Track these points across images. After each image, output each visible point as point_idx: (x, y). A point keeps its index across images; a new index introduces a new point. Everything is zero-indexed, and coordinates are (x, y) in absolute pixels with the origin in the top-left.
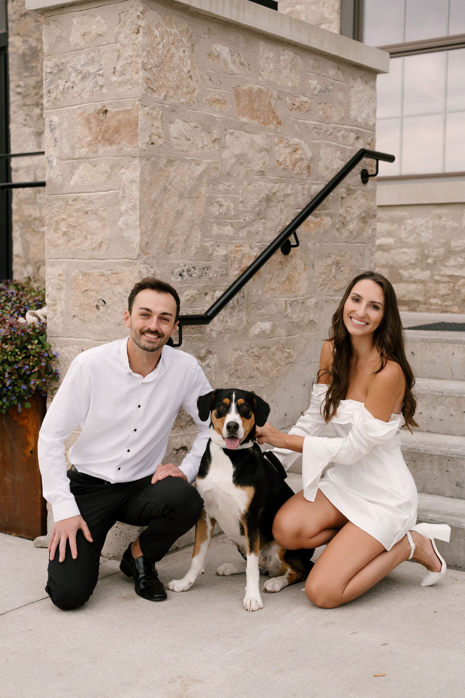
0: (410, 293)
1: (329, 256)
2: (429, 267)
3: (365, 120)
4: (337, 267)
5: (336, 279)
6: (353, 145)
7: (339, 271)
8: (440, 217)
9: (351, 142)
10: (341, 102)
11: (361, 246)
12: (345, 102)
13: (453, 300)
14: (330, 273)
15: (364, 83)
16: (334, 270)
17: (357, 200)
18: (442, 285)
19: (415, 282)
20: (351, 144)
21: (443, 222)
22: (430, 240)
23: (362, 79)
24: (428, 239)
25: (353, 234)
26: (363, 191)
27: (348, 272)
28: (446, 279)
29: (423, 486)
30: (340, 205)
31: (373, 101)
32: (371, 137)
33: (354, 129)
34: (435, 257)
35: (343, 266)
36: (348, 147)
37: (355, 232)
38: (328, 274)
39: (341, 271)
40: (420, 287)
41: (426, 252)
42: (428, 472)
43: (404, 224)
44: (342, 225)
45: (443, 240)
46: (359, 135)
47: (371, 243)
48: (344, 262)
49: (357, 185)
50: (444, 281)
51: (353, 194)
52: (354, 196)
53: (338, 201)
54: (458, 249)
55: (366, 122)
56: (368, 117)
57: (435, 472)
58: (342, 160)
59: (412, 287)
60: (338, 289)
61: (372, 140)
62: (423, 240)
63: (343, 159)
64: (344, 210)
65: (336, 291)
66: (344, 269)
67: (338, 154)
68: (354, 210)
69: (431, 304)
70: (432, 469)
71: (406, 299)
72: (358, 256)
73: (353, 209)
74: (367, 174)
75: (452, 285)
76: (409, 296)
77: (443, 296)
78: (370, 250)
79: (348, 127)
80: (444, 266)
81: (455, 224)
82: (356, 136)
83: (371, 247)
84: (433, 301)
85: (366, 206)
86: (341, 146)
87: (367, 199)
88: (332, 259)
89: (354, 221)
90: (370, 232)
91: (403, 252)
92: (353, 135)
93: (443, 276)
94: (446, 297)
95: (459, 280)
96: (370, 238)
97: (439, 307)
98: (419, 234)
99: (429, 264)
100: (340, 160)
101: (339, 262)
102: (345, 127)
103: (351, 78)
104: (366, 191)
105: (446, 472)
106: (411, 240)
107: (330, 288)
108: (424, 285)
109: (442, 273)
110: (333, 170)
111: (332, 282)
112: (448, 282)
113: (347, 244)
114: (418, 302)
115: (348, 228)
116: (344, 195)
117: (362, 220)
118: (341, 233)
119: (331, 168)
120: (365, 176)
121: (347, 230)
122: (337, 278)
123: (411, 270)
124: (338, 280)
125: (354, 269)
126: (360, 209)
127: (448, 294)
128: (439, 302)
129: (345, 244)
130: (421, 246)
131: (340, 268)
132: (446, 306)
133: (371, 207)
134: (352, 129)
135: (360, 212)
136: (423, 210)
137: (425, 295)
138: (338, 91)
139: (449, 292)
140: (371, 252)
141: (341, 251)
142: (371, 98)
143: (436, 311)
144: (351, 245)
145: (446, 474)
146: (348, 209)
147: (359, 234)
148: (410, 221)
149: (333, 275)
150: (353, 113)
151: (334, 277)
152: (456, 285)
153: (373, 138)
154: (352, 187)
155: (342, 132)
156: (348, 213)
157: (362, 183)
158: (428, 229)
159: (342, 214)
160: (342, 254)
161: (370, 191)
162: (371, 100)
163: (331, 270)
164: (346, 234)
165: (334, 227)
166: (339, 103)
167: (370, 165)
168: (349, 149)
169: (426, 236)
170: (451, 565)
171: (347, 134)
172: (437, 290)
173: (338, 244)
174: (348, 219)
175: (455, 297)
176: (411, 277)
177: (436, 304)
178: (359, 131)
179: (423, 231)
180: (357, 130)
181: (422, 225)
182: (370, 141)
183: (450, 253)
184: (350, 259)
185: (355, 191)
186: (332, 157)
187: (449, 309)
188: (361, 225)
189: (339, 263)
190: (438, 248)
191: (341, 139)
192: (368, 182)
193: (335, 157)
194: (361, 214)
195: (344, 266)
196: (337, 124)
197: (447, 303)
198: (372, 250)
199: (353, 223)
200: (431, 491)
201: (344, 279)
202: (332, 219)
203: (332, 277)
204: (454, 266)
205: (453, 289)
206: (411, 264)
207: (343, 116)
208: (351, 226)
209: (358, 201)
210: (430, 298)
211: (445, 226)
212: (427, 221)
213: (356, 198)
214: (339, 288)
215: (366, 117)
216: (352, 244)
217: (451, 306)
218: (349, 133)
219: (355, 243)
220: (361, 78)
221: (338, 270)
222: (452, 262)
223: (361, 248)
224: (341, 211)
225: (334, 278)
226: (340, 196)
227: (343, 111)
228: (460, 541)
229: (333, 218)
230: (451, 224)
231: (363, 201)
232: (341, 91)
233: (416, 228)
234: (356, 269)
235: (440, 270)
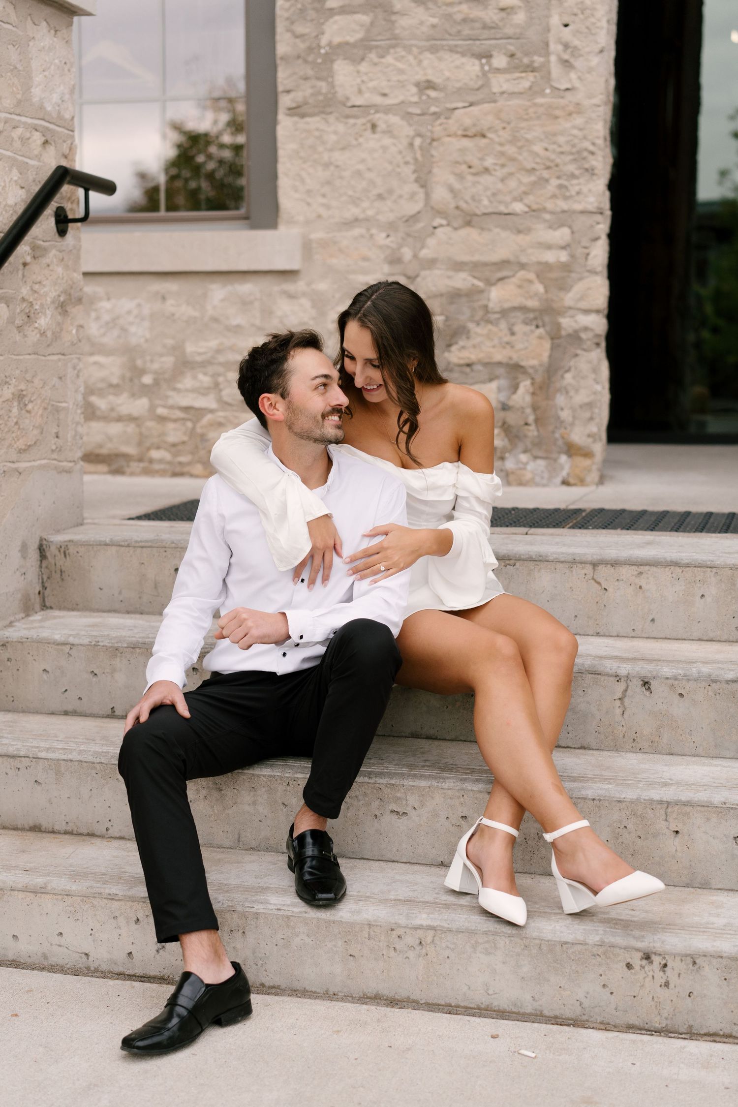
0: (110, 439)
1: (6, 383)
2: (146, 391)
3: (57, 108)
4: (19, 403)
5: (19, 428)
6: (38, 157)
7: (24, 412)
8: (164, 298)
9: (36, 152)
10: (16, 68)
11: (59, 360)
12: (21, 68)
13: (192, 453)
14: (9, 417)
15: (53, 32)
16: (15, 411)
17: (51, 268)
18: (171, 426)
19: (119, 419)
20: (36, 156)
21: (170, 306)
22: (147, 341)
23: (47, 22)
24: (142, 340)
25: (46, 336)
26: (60, 252)
27: (40, 412)
28: (179, 414)
29: (237, 836)
30: (22, 280)
31: (69, 70)
32: (69, 142)
33: (41, 125)
34: (156, 372)
35: (30, 401)
36: (32, 162)
37: (49, 334)
38: (6, 418)
39: (29, 412)
40: (131, 428)
41: (139, 363)
42: (247, 808)
43: (96, 310)
44: (26, 319)
45: (170, 342)
46: (49, 137)
47: (76, 353)
48: (33, 394)
49: (49, 239)
50: (174, 417)
51: (42, 256)
52: (45, 261)
53: (18, 270)
54: (199, 359)
55: (59, 112)
56: (63, 101)
57: (260, 808)
58: (22, 188)
59: (115, 429)
60: (23, 447)
61: (70, 149)
62: (134, 341)
63: (22, 186)
64: (28, 288)
65: (20, 451)
66: (33, 408)
67: (15, 175)
68: (45, 289)
69: (151, 461)
70: (254, 803)
71: (104, 451)
72: (55, 380)
73: (44, 286)
74: (66, 216)
75: (189, 424)
76: (109, 445)
77: (174, 445)
78: (74, 368)
79: (29, 121)
80: (175, 389)
81: (191, 312)
82: (43, 139)
83: (75, 361)
84: (155, 454)
85: (67, 281)
86: (20, 158)
87: (67, 267)
88: (12, 389)
89: (48, 312)
90: (74, 331)
91: (95, 363)
92: (38, 138)
93: (171, 407)
94: (180, 447)
95: (203, 416)
96: (75, 344)
97: (167, 467)
98: (124, 330)
99: (145, 386)
100: (18, 187)
101: (24, 393)
102: (23, 119)
103: (29, 18)
104: (64, 251)
105: (282, 807)
106: (110, 339)
107: (10, 446)
108: (138, 426)
109: (171, 402)
110: (7, 208)
111: (14, 435)
112: (183, 419)
113: (36, 356)
114: (126, 457)
115: (36, 325)
116: (28, 259)
117: (60, 310)
118: (25, 336)
119: (4, 203)
120: (63, 222)
121: (36, 328)
122: (21, 427)
123: (111, 398)
124: (23, 429)
125: (50, 407)
126: (57, 288)
127: (184, 443)
128: (167, 456)
129: (33, 356)
130: (130, 352)
131: (26, 405)
132: (180, 463)
133: (74, 283)
134: (36, 125)
135: (58, 293)
136: (130, 284)
137: (140, 444)
138: (9, 44)
139: (185, 438)
140: (76, 372)
141: (26, 371)
142: (65, 63)
143: (162, 473)
144: (43, 358)
145: (282, 810)
146: (36, 287)
147: (56, 337)
148: (106, 305)
149: (15, 420)
150: (37, 92)
151: (16, 423)
152: (199, 425)
153: (72, 144)
154: (42, 243)
155: (20, 131)
156: (36, 295)
157: (57, 235)
158: (143, 319)
159: (27, 297)
160: (28, 377)
161: (71, 251)
162: (66, 68)
163: (10, 411)
164: (33, 336)
165: (13, 323)
166: (12, 71)
167: (69, 199)
168: (33, 166)
169: (139, 333)
170: (318, 990)
171: (28, 135)
172: (163, 434)
173: (21, 357)
174: (37, 307)
175: (197, 447)
176: (112, 410)
177: (161, 461)
178: (47, 129)
179: (131, 324)
180: (44, 127)
181: (129, 312)
182: (68, 152)
183: (185, 365)
184: (42, 388)
185: (46, 250)
186: (5, 181)
187: (186, 469)
188: (59, 318)
189: (24, 396)
190: (161, 355)
191: (17, 144)
192: (68, 233)
193: (10, 182)
194: (59, 296)
195: (32, 402)
196: (11, 114)
197: (182, 459)
198: (78, 368)
199: (45, 314)
200: (254, 844)
201: (34, 426)
202: (8, 306)
203: (13, 424)
204: (194, 390)
205: (192, 433)
206: (111, 386)
207: (19, 96)
208: (43, 322)
209: (52, 271)
210: (148, 449)
211: (173, 315)
212: (139, 305)
213: (48, 266)
214: (26, 445)
215: (60, 102)
216: (45, 356)
217: (189, 464)
218: (31, 132)
219: (49, 355)
220: (45, 20)
221: (21, 409)
222: (187, 382)
223: (60, 364)
224: (25, 291)
225: (17, 427)
226: (21, 261)
227: (20, 88)
228: (335, 946)
229: (11, 306)
230: (186, 311)
231: (60, 270)
232: (14, 46)
233: (118, 318)
234: (53, 405)
235: (167, 397)
